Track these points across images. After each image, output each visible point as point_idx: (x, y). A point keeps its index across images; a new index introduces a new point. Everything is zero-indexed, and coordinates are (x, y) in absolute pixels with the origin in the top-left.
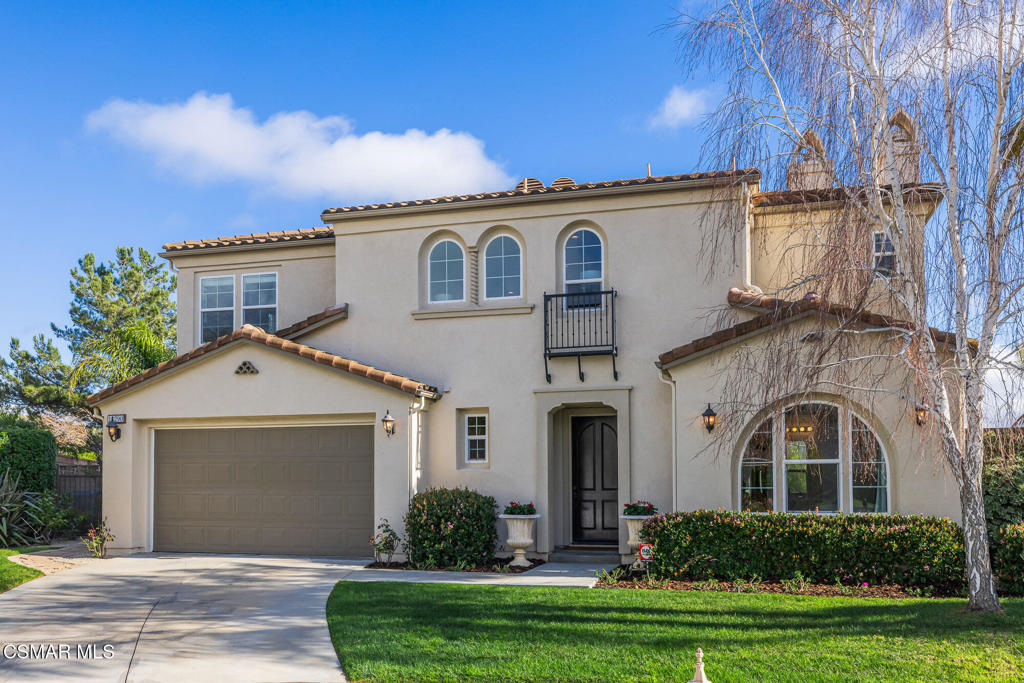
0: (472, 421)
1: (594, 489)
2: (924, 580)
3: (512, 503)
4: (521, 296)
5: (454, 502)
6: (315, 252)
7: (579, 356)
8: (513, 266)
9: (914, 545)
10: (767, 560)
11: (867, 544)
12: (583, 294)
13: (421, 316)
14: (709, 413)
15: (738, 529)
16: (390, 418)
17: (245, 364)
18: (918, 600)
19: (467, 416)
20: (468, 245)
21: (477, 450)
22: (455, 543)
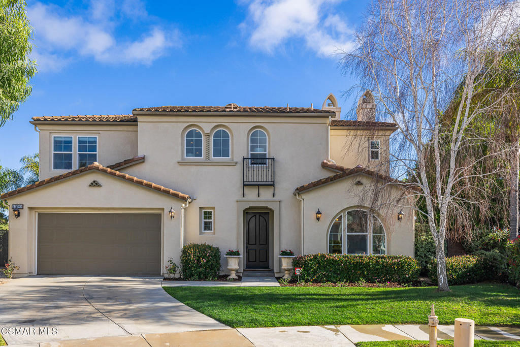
0: (205, 213)
1: (255, 244)
2: (405, 281)
3: (230, 250)
4: (230, 157)
5: (205, 250)
6: (119, 128)
7: (259, 186)
8: (226, 143)
9: (403, 267)
10: (347, 273)
11: (386, 267)
12: (258, 159)
13: (181, 163)
14: (319, 213)
15: (336, 261)
16: (173, 210)
17: (94, 182)
18: (407, 288)
19: (203, 211)
20: (206, 132)
21: (208, 226)
22: (206, 269)
